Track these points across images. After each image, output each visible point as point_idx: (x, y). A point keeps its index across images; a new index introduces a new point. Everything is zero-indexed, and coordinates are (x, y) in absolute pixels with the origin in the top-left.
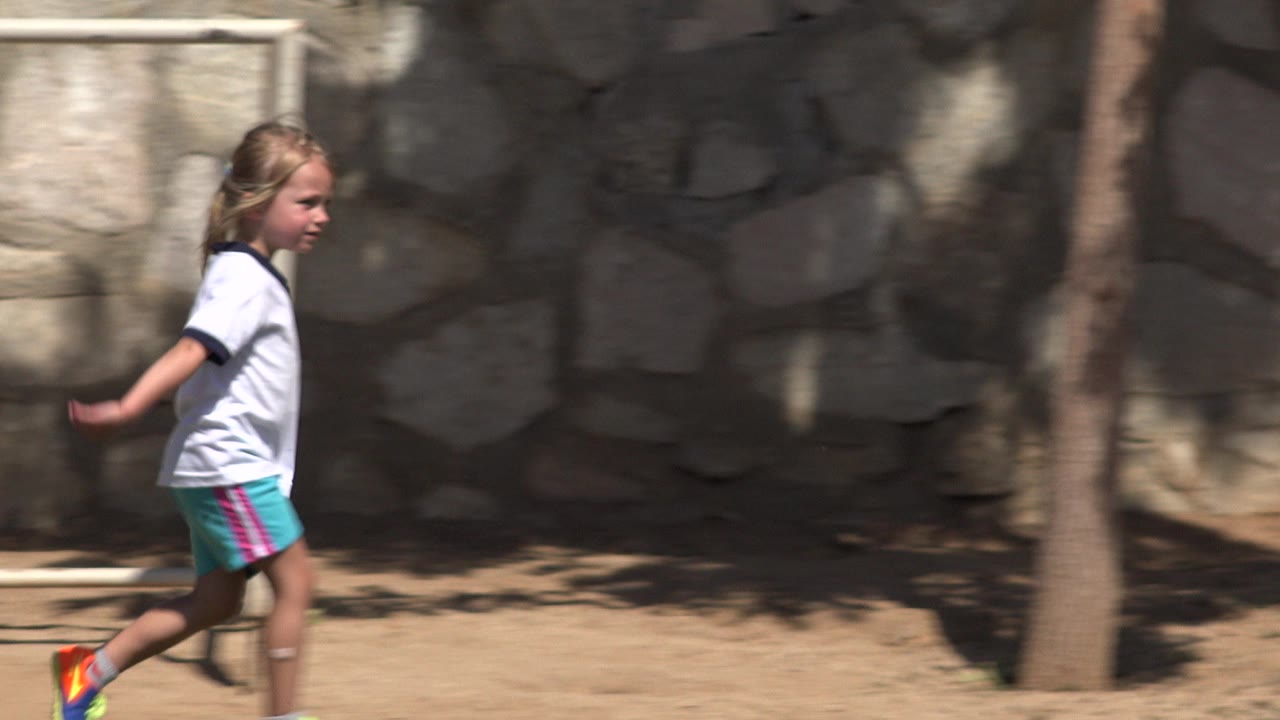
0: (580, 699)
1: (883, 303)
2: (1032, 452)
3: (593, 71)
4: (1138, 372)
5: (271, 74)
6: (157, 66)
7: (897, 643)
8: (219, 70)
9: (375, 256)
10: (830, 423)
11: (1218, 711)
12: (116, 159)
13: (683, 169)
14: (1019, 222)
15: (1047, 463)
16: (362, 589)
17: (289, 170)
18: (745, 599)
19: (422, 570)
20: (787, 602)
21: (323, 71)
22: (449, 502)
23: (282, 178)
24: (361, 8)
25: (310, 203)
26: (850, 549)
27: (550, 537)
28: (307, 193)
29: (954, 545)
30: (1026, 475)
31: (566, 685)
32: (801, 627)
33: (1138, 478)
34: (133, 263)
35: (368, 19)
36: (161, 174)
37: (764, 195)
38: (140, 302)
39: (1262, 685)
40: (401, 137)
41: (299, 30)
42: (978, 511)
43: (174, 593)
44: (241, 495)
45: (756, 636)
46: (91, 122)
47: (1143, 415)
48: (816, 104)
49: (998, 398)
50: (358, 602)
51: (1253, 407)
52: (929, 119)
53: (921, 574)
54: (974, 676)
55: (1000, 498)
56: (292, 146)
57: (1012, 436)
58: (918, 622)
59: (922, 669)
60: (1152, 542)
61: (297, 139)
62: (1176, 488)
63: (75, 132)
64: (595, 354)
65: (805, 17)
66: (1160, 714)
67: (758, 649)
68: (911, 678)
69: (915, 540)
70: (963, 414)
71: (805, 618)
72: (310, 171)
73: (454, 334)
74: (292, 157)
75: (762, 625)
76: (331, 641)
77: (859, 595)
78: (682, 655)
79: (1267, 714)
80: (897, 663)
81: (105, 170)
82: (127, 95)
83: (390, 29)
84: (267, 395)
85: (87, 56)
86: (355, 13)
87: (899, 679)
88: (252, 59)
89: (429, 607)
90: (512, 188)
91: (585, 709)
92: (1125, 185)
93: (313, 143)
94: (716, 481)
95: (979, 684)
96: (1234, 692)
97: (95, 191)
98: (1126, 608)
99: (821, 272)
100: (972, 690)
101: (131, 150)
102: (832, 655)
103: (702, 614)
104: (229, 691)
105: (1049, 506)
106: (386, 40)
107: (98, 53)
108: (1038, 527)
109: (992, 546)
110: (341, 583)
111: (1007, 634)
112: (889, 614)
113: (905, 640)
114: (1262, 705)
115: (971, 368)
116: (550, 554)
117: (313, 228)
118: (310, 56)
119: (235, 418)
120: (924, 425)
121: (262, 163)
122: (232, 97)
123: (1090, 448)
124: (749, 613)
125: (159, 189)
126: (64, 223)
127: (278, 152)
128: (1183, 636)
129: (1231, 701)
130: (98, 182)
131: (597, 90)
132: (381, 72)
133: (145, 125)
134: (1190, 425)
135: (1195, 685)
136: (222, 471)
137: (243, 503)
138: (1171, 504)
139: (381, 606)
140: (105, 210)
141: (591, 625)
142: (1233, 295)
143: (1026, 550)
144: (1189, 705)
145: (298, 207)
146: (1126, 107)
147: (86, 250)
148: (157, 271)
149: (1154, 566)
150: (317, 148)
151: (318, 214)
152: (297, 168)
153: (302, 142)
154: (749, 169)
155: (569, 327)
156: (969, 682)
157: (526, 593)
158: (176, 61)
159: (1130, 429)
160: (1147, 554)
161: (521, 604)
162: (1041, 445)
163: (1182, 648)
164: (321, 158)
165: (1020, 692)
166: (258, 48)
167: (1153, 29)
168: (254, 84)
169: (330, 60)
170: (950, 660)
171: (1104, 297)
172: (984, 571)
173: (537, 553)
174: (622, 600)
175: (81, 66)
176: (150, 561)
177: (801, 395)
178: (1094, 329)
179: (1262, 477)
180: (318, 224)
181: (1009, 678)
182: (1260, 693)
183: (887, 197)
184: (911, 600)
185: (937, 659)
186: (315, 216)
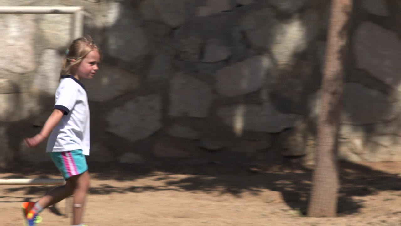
0: (170, 219)
1: (264, 95)
2: (311, 142)
3: (173, 23)
4: (344, 117)
5: (72, 24)
6: (37, 21)
7: (269, 202)
8: (56, 22)
9: (105, 81)
10: (248, 133)
11: (370, 223)
12: (24, 50)
13: (202, 54)
14: (307, 70)
15: (316, 145)
16: (101, 185)
17: (87, 53)
18: (221, 188)
19: (120, 179)
20: (235, 189)
21: (89, 22)
22: (129, 158)
23: (84, 55)
24: (101, 3)
25: (92, 63)
26: (255, 172)
27: (160, 169)
28: (92, 60)
29: (287, 171)
30: (309, 149)
31: (166, 215)
32: (239, 197)
33: (344, 150)
34: (29, 83)
35: (103, 6)
36: (38, 55)
37: (227, 62)
38: (31, 95)
39: (384, 215)
40: (113, 43)
41: (82, 10)
42: (294, 161)
43: (43, 186)
44: (70, 155)
45: (225, 200)
46: (16, 39)
47: (346, 131)
48: (243, 33)
49: (301, 125)
50: (100, 189)
51: (380, 128)
52: (278, 38)
53: (276, 181)
54: (293, 212)
55: (301, 157)
56: (88, 45)
57: (305, 137)
58: (276, 196)
59: (277, 210)
60: (349, 170)
61: (89, 43)
62: (356, 153)
63: (11, 42)
64: (174, 112)
65: (240, 6)
66: (351, 224)
67: (226, 204)
68: (273, 213)
69: (275, 170)
70: (290, 130)
71: (240, 194)
72: (93, 53)
73: (130, 105)
74: (88, 49)
75: (227, 196)
76: (92, 202)
77: (257, 187)
78: (202, 206)
79: (385, 224)
80: (269, 209)
81: (20, 54)
82: (27, 30)
83: (109, 9)
84: (79, 123)
85: (15, 18)
86: (99, 4)
87: (270, 213)
88: (66, 19)
89: (123, 191)
90: (148, 59)
91: (171, 223)
92: (340, 59)
93: (94, 45)
94: (212, 151)
95: (295, 215)
96: (374, 217)
97: (18, 60)
98: (340, 191)
99: (245, 85)
100: (293, 217)
101: (29, 47)
102: (249, 206)
103: (208, 193)
104: (60, 217)
105: (316, 159)
106: (109, 13)
107: (18, 17)
108: (314, 166)
109: (299, 172)
110: (96, 183)
111: (304, 199)
112: (267, 193)
113: (272, 201)
114: (384, 221)
115: (292, 116)
116: (160, 174)
117: (93, 71)
118: (85, 18)
119: (69, 130)
120: (277, 134)
121: (78, 51)
122: (60, 31)
123: (330, 141)
124: (223, 193)
125: (37, 60)
126: (8, 70)
127: (83, 47)
128: (359, 200)
129: (374, 220)
130: (18, 58)
131: (175, 29)
132: (107, 23)
133: (33, 39)
134: (360, 134)
135: (363, 215)
136: (64, 146)
137: (70, 157)
138: (355, 159)
139: (107, 190)
140: (21, 66)
141: (174, 196)
142: (374, 93)
143: (309, 173)
144: (361, 222)
145: (89, 65)
146: (340, 34)
147: (15, 79)
148: (37, 86)
149: (350, 178)
150: (96, 46)
151: (95, 67)
152: (89, 53)
153: (91, 44)
154: (222, 53)
155: (166, 102)
156: (292, 214)
157: (153, 186)
158: (43, 20)
159: (341, 135)
160: (348, 174)
161: (152, 190)
162: (314, 140)
163: (359, 204)
164: (97, 49)
165: (308, 218)
166: (68, 15)
167: (349, 10)
168: (67, 27)
169: (91, 19)
170: (286, 207)
171: (334, 93)
172: (296, 180)
173: (157, 174)
174: (183, 189)
175: (13, 21)
176: (35, 176)
177: (239, 125)
178: (330, 103)
179: (383, 150)
180: (95, 70)
181: (304, 213)
182: (383, 218)
183: (266, 62)
184: (273, 189)
185: (282, 207)
186: (94, 68)
